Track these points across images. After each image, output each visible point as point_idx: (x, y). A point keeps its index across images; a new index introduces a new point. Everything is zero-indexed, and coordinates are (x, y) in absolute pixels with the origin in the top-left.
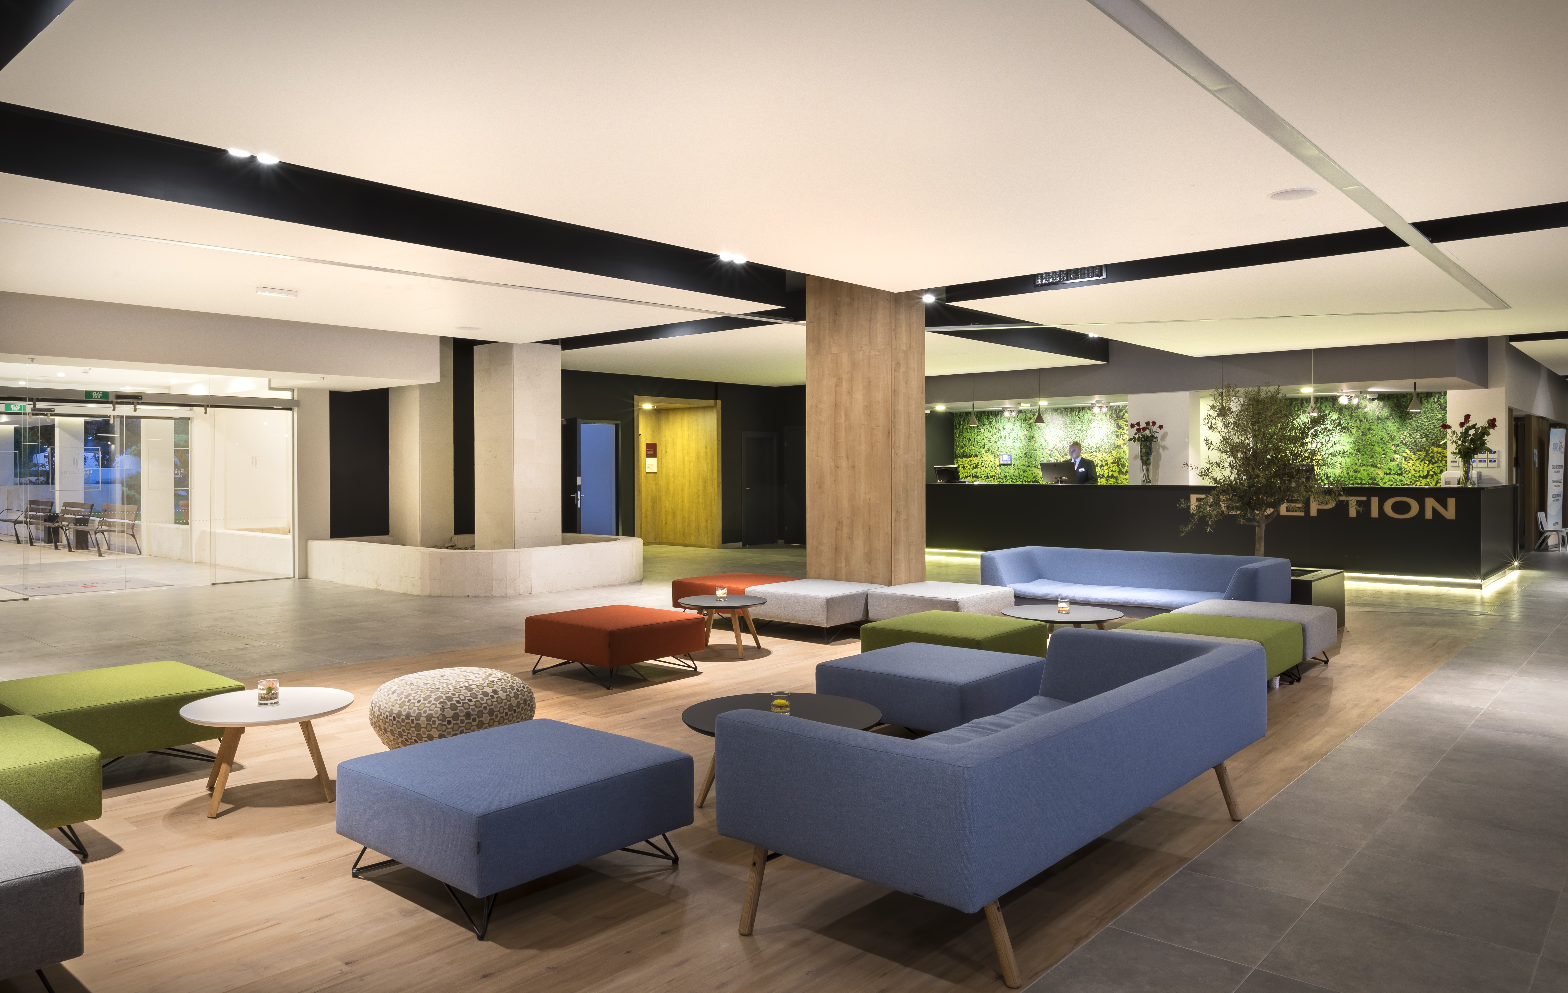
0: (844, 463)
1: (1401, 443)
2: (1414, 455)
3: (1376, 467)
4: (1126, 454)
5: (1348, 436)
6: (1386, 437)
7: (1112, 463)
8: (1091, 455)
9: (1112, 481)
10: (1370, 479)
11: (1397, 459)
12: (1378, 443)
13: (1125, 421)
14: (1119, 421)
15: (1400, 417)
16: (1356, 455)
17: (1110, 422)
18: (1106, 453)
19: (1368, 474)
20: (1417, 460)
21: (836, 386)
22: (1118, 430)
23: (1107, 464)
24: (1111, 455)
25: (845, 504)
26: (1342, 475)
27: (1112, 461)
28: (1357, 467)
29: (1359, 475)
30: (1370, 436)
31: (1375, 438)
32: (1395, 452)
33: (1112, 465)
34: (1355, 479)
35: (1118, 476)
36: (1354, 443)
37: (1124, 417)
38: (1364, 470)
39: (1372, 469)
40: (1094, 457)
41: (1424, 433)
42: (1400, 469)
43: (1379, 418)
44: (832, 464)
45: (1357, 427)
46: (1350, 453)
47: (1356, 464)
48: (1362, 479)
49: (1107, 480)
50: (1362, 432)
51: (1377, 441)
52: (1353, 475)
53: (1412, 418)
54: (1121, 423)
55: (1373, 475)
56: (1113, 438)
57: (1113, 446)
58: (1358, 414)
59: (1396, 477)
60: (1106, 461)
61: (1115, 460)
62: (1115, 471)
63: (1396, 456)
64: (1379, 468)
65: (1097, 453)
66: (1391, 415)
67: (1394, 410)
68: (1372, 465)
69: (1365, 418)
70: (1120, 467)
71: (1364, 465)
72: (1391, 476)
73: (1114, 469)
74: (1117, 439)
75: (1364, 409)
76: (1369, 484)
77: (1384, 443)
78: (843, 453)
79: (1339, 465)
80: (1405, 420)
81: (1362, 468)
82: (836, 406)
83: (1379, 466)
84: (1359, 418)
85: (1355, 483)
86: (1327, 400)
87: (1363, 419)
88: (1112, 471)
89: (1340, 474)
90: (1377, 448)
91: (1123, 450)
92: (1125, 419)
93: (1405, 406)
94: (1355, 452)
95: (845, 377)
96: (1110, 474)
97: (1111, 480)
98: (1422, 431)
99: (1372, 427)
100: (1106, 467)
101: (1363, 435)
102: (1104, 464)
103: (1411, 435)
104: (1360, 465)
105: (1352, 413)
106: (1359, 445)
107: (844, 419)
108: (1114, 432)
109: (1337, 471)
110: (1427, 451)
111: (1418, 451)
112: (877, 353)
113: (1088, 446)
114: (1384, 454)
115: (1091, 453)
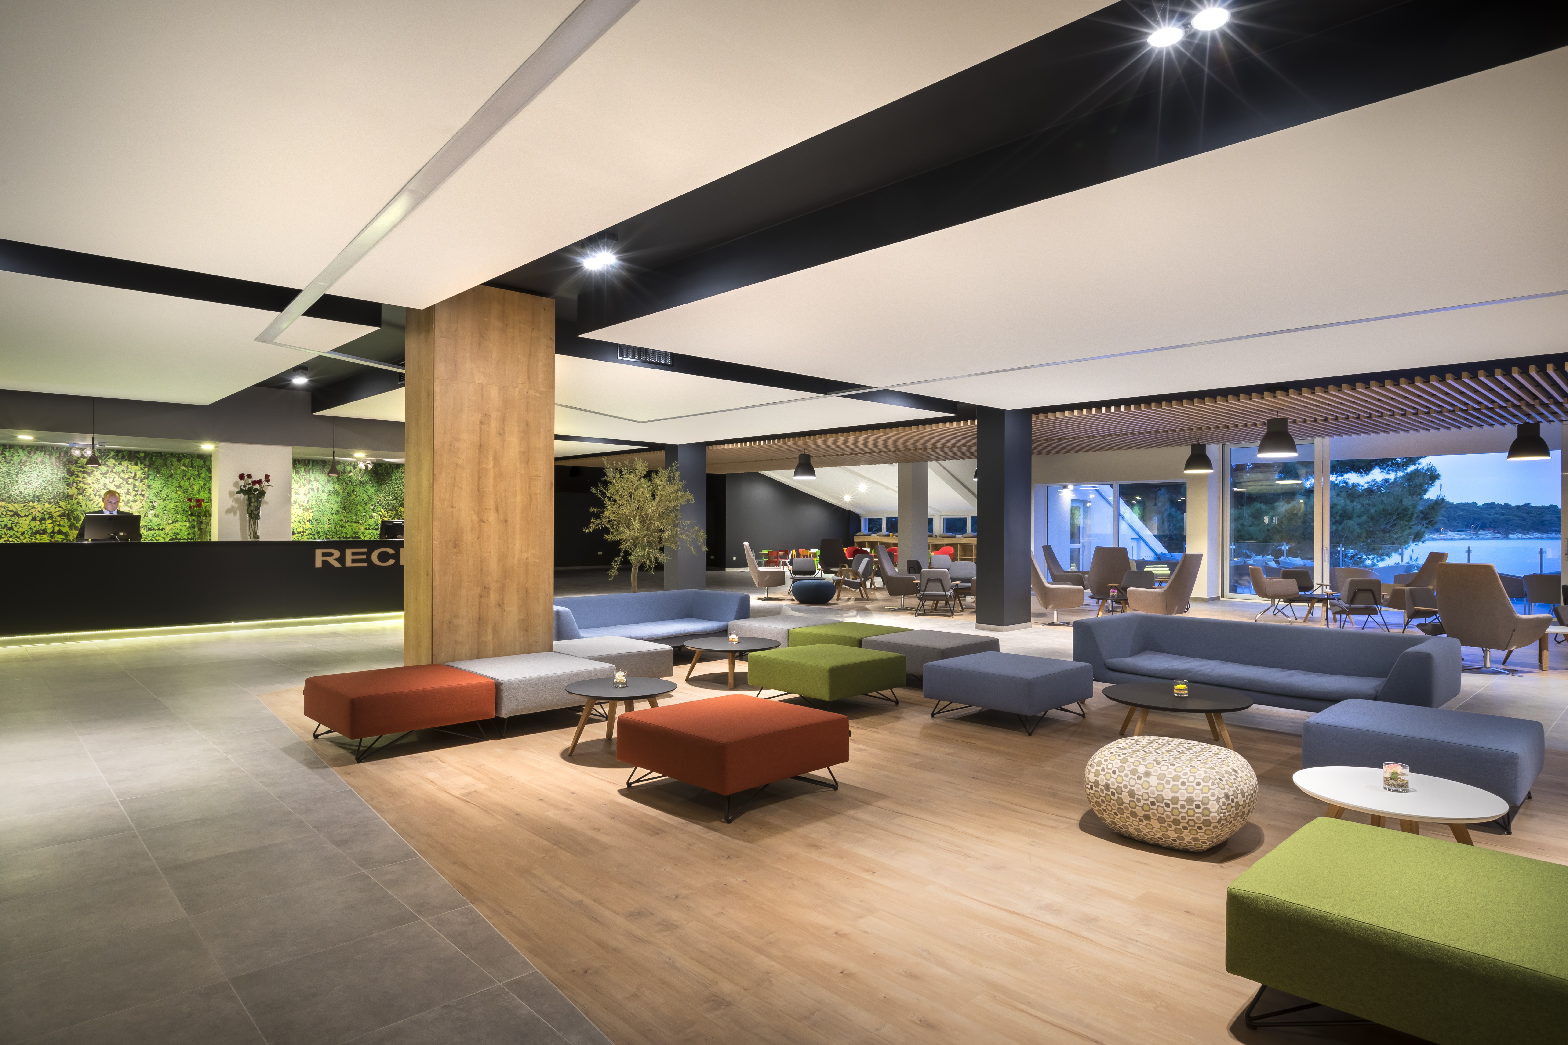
0: (491, 517)
1: (377, 503)
2: (387, 513)
3: (358, 523)
4: (81, 506)
5: (336, 496)
6: (367, 498)
7: (60, 516)
8: (24, 506)
9: (59, 538)
10: (354, 533)
11: (375, 516)
12: (360, 503)
13: (80, 467)
14: (71, 466)
15: (377, 483)
16: (342, 512)
17: (57, 466)
18: (50, 504)
19: (352, 529)
20: (390, 517)
21: (481, 423)
22: (69, 477)
23: (51, 518)
24: (58, 506)
25: (493, 565)
26: (330, 530)
27: (59, 513)
28: (343, 523)
29: (344, 530)
30: (354, 497)
31: (357, 498)
32: (373, 511)
33: (59, 519)
34: (341, 533)
35: (69, 532)
36: (341, 502)
37: (79, 462)
38: (349, 526)
39: (355, 525)
40: (30, 508)
41: (394, 496)
42: (377, 525)
43: (361, 482)
44: (475, 518)
45: (343, 488)
46: (337, 511)
47: (342, 520)
48: (347, 533)
49: (51, 537)
50: (348, 493)
51: (360, 501)
52: (339, 530)
53: (386, 484)
54: (73, 468)
55: (356, 530)
56: (61, 487)
57: (61, 495)
58: (344, 478)
59: (374, 531)
60: (50, 513)
61: (65, 512)
62: (63, 526)
63: (374, 514)
64: (360, 524)
65: (35, 504)
66: (370, 480)
67: (373, 477)
68: (355, 522)
69: (350, 481)
70: (72, 520)
71: (349, 521)
72: (370, 531)
73: (62, 523)
74: (68, 487)
75: (349, 473)
76: (353, 538)
77: (365, 504)
78: (490, 504)
79: (328, 521)
80: (381, 485)
81: (347, 524)
82: (481, 447)
83: (360, 522)
84: (345, 481)
85: (341, 537)
86: (318, 463)
87: (348, 482)
88: (59, 525)
89: (329, 529)
90: (359, 507)
91: (77, 500)
92: (80, 465)
93: (381, 473)
94: (341, 510)
95: (495, 415)
96: (56, 529)
97: (57, 536)
98: (393, 495)
99: (356, 489)
100: (50, 521)
101: (348, 495)
102: (47, 517)
103: (385, 497)
104: (346, 522)
105: (339, 476)
106: (344, 504)
107: (492, 464)
108: (63, 479)
109: (326, 526)
110: (397, 511)
111: (390, 510)
112: (538, 395)
113: (19, 495)
114: (365, 513)
115: (25, 502)
